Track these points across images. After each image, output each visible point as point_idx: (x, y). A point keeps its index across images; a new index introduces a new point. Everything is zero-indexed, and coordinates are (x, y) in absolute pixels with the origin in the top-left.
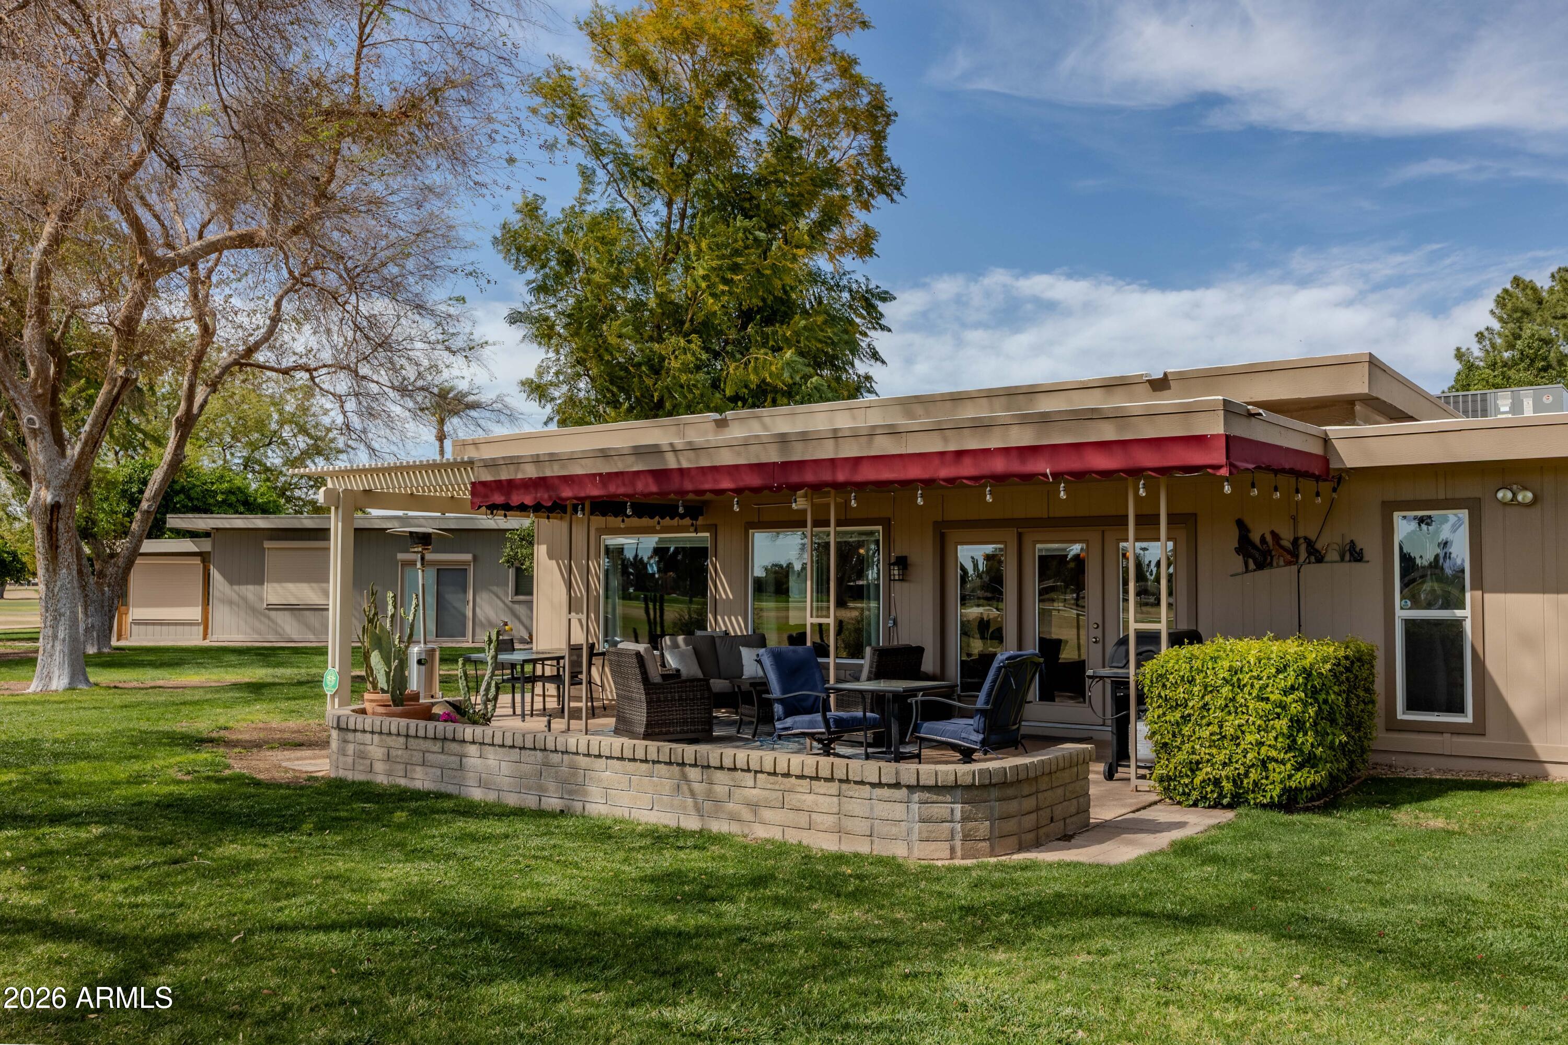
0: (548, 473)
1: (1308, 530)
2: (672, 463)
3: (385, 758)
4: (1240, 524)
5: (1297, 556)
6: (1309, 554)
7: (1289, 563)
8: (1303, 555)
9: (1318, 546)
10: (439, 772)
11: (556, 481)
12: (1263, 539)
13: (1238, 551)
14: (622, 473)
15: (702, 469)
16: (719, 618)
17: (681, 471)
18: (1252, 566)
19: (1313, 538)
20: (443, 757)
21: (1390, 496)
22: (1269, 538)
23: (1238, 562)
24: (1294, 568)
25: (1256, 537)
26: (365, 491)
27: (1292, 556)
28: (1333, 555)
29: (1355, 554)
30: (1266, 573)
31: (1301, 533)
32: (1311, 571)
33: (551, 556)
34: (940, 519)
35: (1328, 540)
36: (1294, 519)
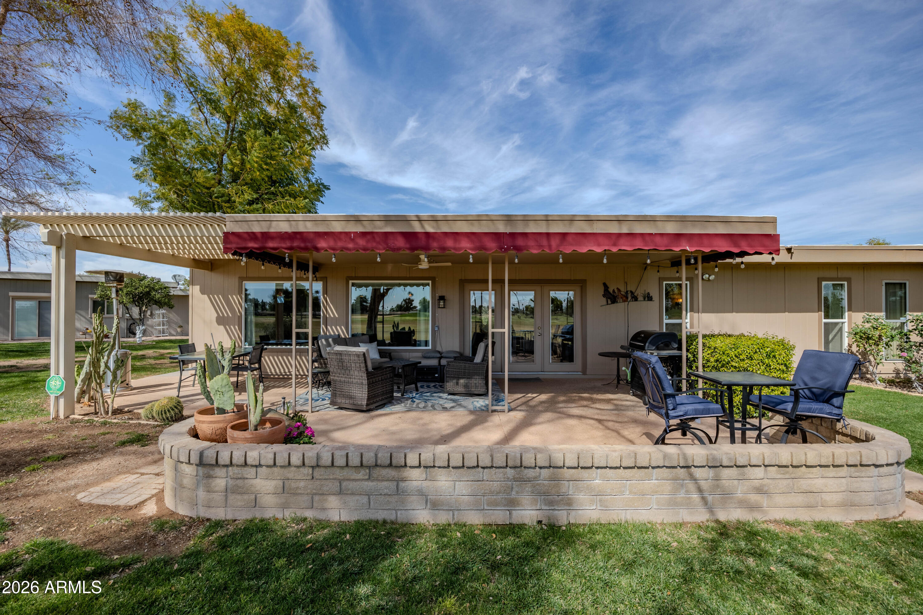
0: (301, 229)
1: (631, 288)
2: (417, 228)
3: (280, 490)
4: (605, 285)
5: (627, 298)
6: (632, 298)
7: (624, 301)
8: (630, 298)
9: (636, 294)
10: (365, 499)
11: (312, 236)
12: (614, 291)
13: (604, 296)
14: (372, 233)
15: (445, 234)
16: (329, 327)
17: (427, 234)
18: (609, 302)
19: (634, 291)
20: (370, 484)
21: (662, 276)
22: (616, 291)
23: (604, 301)
24: (626, 303)
25: (611, 290)
26: (85, 237)
27: (625, 298)
28: (640, 298)
29: (649, 298)
30: (615, 305)
31: (629, 289)
32: (633, 304)
33: (203, 292)
34: (463, 278)
35: (639, 293)
36: (626, 283)
